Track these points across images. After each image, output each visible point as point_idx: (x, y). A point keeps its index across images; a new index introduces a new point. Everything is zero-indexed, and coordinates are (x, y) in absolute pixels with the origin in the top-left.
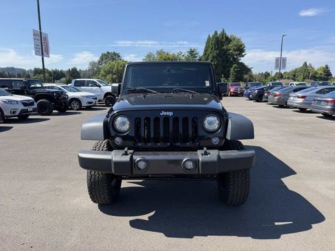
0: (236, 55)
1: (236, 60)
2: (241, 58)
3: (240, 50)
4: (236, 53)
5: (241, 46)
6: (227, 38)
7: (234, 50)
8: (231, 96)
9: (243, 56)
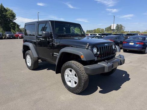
0: (11, 18)
1: (11, 21)
2: (14, 20)
3: (13, 16)
4: (11, 17)
5: (13, 14)
6: (4, 9)
7: (10, 15)
8: (20, 38)
9: (15, 19)
